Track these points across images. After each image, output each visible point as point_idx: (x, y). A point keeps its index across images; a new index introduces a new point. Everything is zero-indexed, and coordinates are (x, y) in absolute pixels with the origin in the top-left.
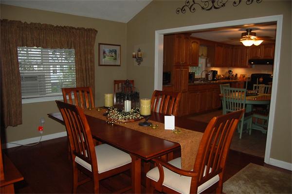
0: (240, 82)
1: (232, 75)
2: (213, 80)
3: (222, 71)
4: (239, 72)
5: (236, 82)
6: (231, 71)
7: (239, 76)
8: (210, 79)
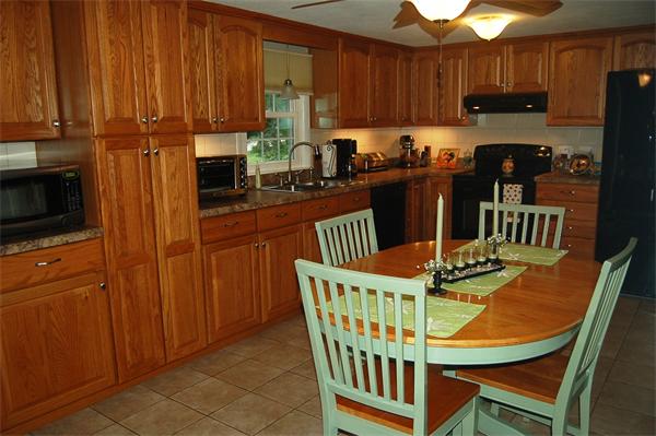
0: (437, 176)
1: (414, 153)
2: (342, 174)
3: (379, 140)
4: (435, 140)
5: (425, 177)
6: (407, 138)
7: (434, 153)
8: (327, 174)
